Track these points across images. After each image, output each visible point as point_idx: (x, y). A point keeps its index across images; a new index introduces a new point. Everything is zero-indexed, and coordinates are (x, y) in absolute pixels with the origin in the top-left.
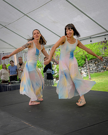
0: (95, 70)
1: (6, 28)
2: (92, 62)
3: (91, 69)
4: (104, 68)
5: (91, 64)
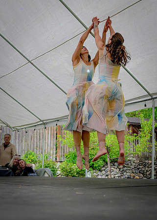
2: (114, 165)
3: (113, 176)
4: (132, 177)
5: (113, 168)
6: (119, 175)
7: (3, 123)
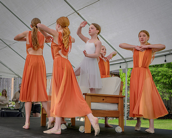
1: (10, 47)
7: (16, 74)
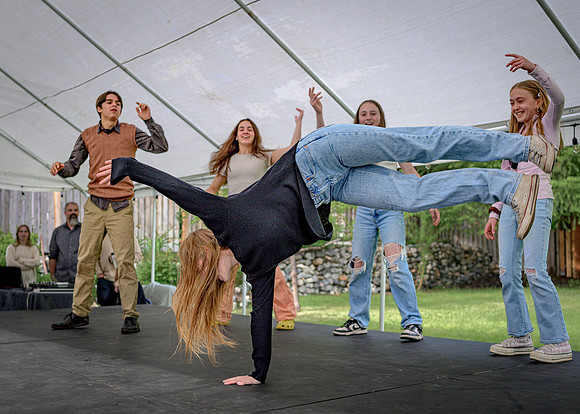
0: (312, 285)
2: (304, 258)
3: (301, 282)
4: (342, 283)
5: (301, 266)
6: (315, 278)
7: (67, 182)
